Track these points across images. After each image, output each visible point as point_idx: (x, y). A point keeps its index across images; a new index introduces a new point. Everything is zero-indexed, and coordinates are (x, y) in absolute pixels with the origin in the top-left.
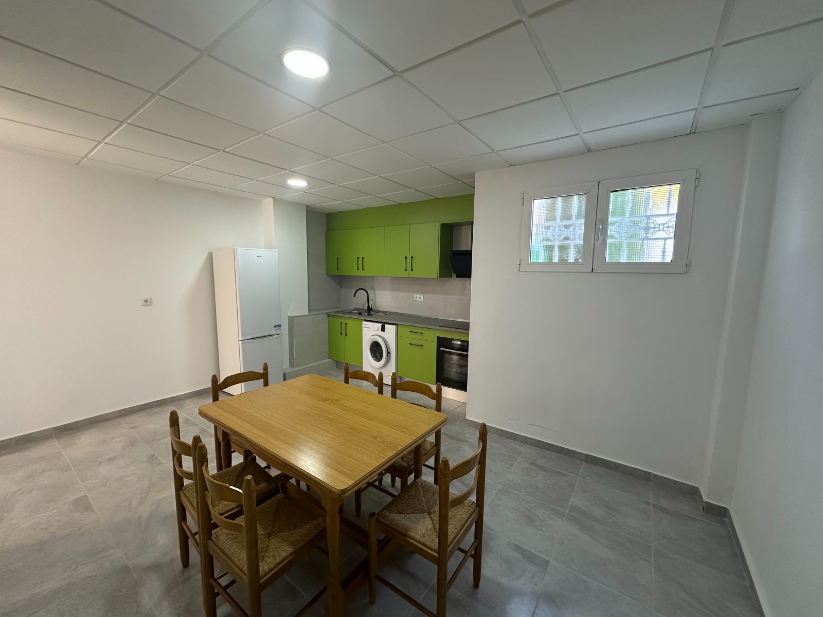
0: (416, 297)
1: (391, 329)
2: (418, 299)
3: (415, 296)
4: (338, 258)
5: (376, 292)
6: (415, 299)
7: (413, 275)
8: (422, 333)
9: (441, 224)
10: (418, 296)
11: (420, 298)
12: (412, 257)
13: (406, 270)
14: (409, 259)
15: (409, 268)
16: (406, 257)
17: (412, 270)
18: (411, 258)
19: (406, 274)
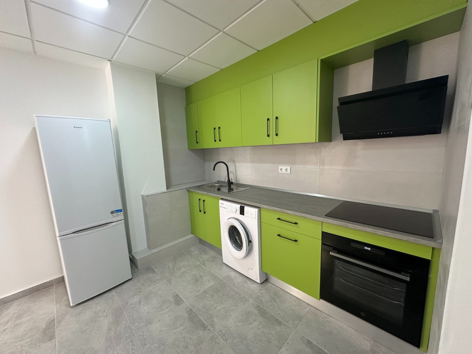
0: (281, 169)
1: (251, 213)
2: (284, 171)
3: (280, 167)
4: (196, 132)
5: (237, 164)
6: (280, 171)
7: (278, 141)
8: (296, 223)
9: (321, 60)
10: (284, 168)
11: (286, 170)
12: (277, 118)
13: (268, 136)
14: (273, 121)
15: (272, 132)
16: (268, 119)
17: (277, 135)
18: (275, 118)
19: (268, 141)
